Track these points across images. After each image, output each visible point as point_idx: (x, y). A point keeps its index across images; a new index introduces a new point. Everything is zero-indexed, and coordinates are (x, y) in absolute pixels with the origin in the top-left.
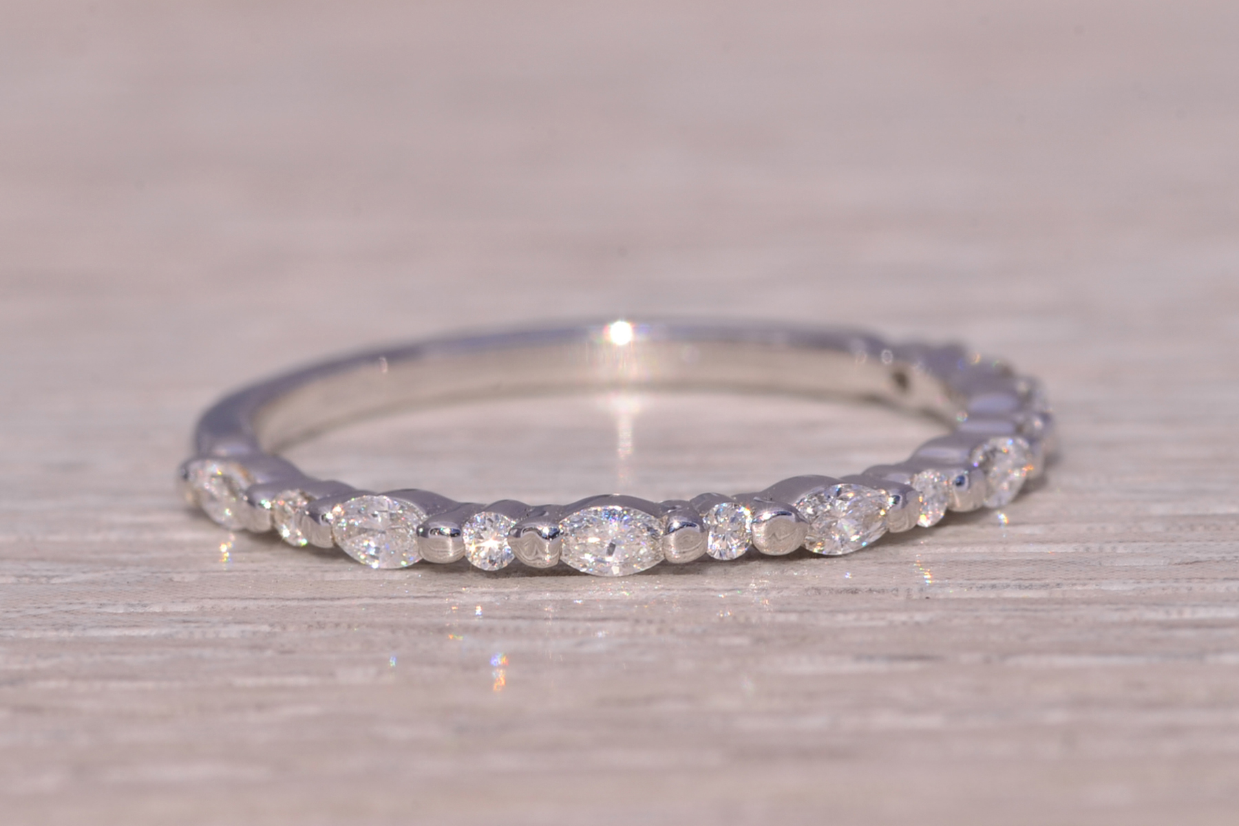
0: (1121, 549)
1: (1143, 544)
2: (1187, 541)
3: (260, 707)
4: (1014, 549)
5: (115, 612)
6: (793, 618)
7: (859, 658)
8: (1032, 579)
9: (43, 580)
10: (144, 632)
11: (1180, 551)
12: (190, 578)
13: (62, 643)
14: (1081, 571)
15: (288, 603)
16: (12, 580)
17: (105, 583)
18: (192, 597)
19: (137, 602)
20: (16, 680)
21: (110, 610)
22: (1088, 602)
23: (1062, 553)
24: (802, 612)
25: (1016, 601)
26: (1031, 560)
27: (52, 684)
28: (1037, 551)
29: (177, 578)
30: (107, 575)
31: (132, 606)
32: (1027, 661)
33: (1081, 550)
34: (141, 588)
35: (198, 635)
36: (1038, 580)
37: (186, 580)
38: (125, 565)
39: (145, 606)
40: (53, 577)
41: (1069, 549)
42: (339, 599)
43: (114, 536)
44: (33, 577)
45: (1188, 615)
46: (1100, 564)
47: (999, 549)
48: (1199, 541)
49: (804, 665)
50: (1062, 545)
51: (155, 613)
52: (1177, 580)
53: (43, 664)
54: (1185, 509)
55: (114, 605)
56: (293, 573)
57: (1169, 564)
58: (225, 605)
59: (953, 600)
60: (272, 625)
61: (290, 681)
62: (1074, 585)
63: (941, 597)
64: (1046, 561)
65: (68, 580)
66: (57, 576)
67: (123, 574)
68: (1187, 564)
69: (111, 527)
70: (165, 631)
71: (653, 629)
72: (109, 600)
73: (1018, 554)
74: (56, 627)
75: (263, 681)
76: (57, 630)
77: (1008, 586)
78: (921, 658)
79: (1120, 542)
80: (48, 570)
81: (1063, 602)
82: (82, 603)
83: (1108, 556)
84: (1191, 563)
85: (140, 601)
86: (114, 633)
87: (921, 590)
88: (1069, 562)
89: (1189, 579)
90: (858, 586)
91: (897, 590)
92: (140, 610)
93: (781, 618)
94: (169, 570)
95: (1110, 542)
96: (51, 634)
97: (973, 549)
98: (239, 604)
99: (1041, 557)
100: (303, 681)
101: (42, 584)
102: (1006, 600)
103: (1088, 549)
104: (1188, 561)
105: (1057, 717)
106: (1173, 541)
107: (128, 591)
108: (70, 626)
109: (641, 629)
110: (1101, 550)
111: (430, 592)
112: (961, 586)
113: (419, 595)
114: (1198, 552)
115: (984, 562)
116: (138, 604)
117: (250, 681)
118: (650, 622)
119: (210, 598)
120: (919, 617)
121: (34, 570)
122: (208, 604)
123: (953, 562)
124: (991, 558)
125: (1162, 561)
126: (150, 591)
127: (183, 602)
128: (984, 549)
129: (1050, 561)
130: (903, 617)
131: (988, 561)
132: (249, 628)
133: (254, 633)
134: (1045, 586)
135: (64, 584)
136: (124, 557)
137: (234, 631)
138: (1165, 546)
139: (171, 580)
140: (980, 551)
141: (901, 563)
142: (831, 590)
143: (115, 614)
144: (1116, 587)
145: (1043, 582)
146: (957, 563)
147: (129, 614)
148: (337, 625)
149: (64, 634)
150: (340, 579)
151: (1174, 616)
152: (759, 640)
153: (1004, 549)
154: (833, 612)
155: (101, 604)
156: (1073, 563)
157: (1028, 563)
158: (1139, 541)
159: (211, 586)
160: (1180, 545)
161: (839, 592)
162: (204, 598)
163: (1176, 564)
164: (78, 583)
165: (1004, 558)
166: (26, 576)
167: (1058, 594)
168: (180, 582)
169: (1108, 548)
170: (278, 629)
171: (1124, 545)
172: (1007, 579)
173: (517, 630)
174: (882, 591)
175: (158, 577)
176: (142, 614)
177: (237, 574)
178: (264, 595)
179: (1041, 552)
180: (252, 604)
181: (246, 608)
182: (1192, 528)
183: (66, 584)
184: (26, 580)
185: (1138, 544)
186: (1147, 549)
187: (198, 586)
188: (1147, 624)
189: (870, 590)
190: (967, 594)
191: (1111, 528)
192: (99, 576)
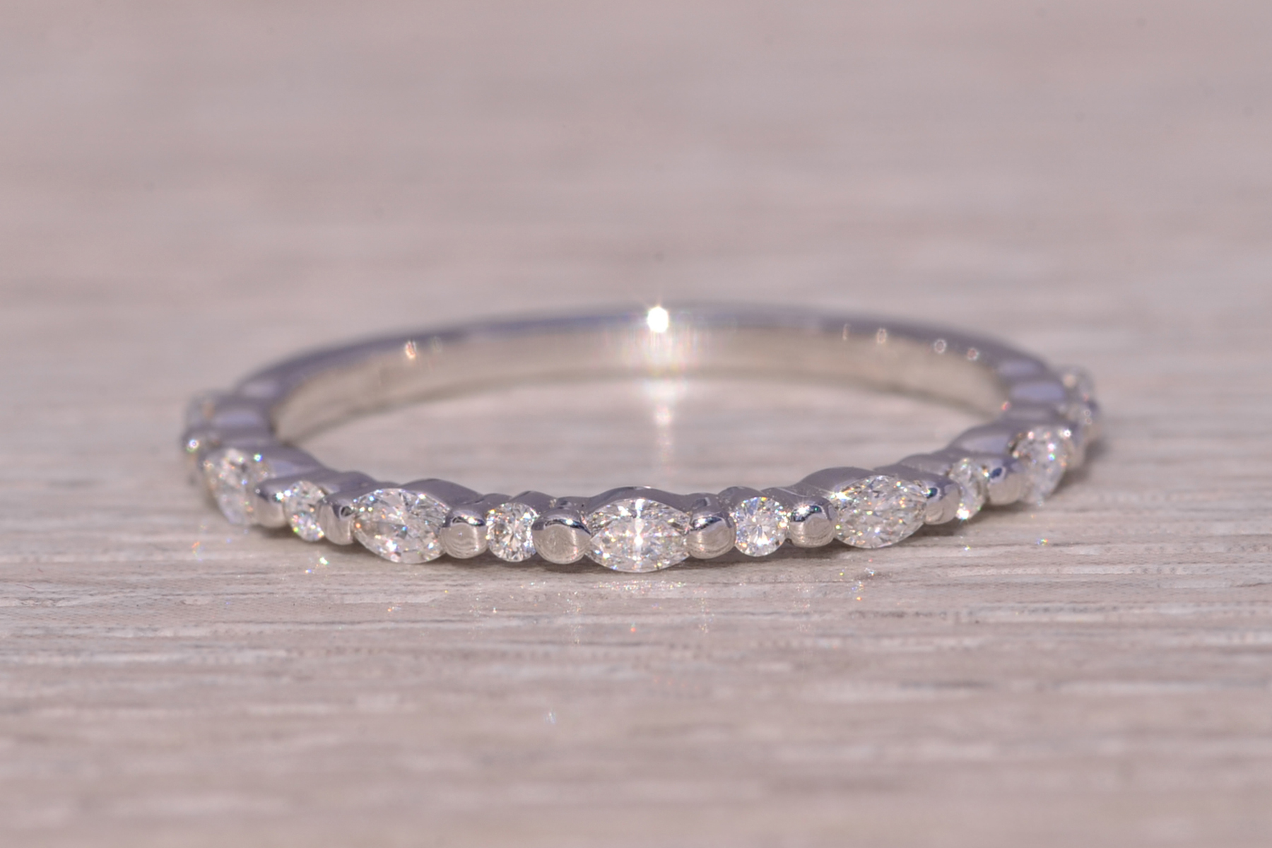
0: (1180, 571)
1: (1203, 565)
2: (1250, 562)
3: (276, 736)
4: (1069, 570)
5: (123, 636)
6: (836, 643)
7: (905, 684)
8: (1086, 602)
9: (49, 603)
10: (154, 658)
11: (1243, 573)
12: (202, 601)
13: (67, 670)
14: (1138, 593)
15: (306, 627)
16: (16, 603)
17: (113, 606)
18: (205, 621)
19: (147, 626)
20: (19, 708)
21: (118, 634)
22: (1146, 626)
23: (1118, 574)
24: (845, 637)
25: (1070, 625)
26: (1085, 582)
27: (58, 713)
28: (1092, 573)
29: (189, 600)
30: (115, 597)
31: (142, 630)
32: (1081, 689)
33: (1139, 571)
34: (151, 612)
35: (211, 660)
36: (1094, 602)
37: (199, 603)
38: (134, 587)
39: (155, 630)
40: (60, 599)
41: (1127, 570)
42: (359, 623)
43: (122, 557)
44: (38, 600)
45: (1250, 639)
46: (1159, 586)
47: (1052, 570)
48: (1262, 562)
49: (848, 693)
50: (1120, 567)
51: (166, 638)
52: (1239, 603)
53: (48, 692)
54: (1247, 529)
55: (123, 629)
56: (311, 596)
57: (1231, 586)
58: (240, 629)
59: (1004, 624)
60: (289, 650)
61: (308, 709)
62: (1131, 608)
63: (991, 620)
64: (1101, 583)
65: (74, 603)
66: (63, 599)
67: (132, 597)
68: (1250, 586)
69: (120, 547)
70: (176, 656)
71: (689, 654)
72: (118, 624)
73: (1072, 576)
74: (61, 652)
75: (279, 709)
76: (63, 655)
77: (1061, 609)
78: (969, 684)
79: (1179, 563)
80: (54, 593)
81: (1119, 626)
82: (90, 627)
83: (1167, 578)
84: (1254, 585)
85: (150, 625)
86: (123, 659)
87: (971, 613)
88: (1126, 584)
89: (1252, 602)
90: (905, 610)
91: (945, 614)
92: (150, 634)
93: (824, 643)
94: (181, 593)
95: (1169, 563)
96: (57, 660)
97: (1025, 571)
98: (254, 629)
99: (1096, 579)
100: (321, 709)
101: (47, 607)
102: (1059, 624)
103: (1145, 570)
104: (1251, 583)
105: (1113, 747)
106: (1235, 563)
107: (138, 615)
108: (76, 652)
109: (676, 654)
110: (1159, 571)
111: (454, 616)
112: (1013, 609)
113: (444, 618)
114: (1261, 574)
115: (1036, 584)
116: (148, 628)
117: (265, 709)
118: (686, 647)
119: (224, 622)
120: (969, 642)
121: (39, 593)
122: (222, 628)
123: (1003, 584)
124: (1044, 580)
125: (1224, 583)
126: (161, 614)
127: (196, 626)
128: (1036, 570)
129: (1106, 583)
130: (950, 642)
131: (1041, 583)
132: (264, 653)
133: (271, 659)
134: (1101, 610)
135: (70, 607)
136: (133, 579)
137: (248, 657)
138: (1226, 567)
139: (183, 603)
140: (1033, 573)
141: (949, 585)
142: (876, 614)
143: (124, 639)
144: (1175, 611)
145: (1098, 605)
146: (1007, 585)
147: (139, 639)
148: (357, 650)
149: (71, 660)
150: (360, 602)
151: (1236, 641)
152: (800, 667)
153: (1058, 570)
154: (878, 636)
155: (109, 629)
156: (1131, 585)
157: (1083, 585)
158: (1199, 562)
159: (225, 609)
160: (1243, 567)
161: (884, 615)
162: (218, 622)
163: (1238, 586)
164: (85, 606)
165: (1058, 580)
166: (30, 598)
167: (1113, 617)
168: (192, 605)
169: (1166, 569)
170: (295, 655)
171: (1183, 565)
172: (1061, 602)
173: (547, 656)
174: (930, 615)
175: (169, 600)
176: (152, 639)
177: (252, 596)
178: (281, 619)
179: (1097, 574)
180: (267, 628)
181: (261, 632)
182: (1255, 548)
183: (73, 607)
184: (31, 602)
185: (1198, 565)
186: (1207, 570)
187: (211, 609)
188: (1208, 649)
189: (917, 614)
190: (1017, 617)
191: (1170, 549)
192: (107, 599)
